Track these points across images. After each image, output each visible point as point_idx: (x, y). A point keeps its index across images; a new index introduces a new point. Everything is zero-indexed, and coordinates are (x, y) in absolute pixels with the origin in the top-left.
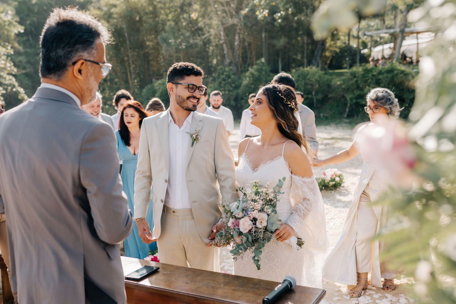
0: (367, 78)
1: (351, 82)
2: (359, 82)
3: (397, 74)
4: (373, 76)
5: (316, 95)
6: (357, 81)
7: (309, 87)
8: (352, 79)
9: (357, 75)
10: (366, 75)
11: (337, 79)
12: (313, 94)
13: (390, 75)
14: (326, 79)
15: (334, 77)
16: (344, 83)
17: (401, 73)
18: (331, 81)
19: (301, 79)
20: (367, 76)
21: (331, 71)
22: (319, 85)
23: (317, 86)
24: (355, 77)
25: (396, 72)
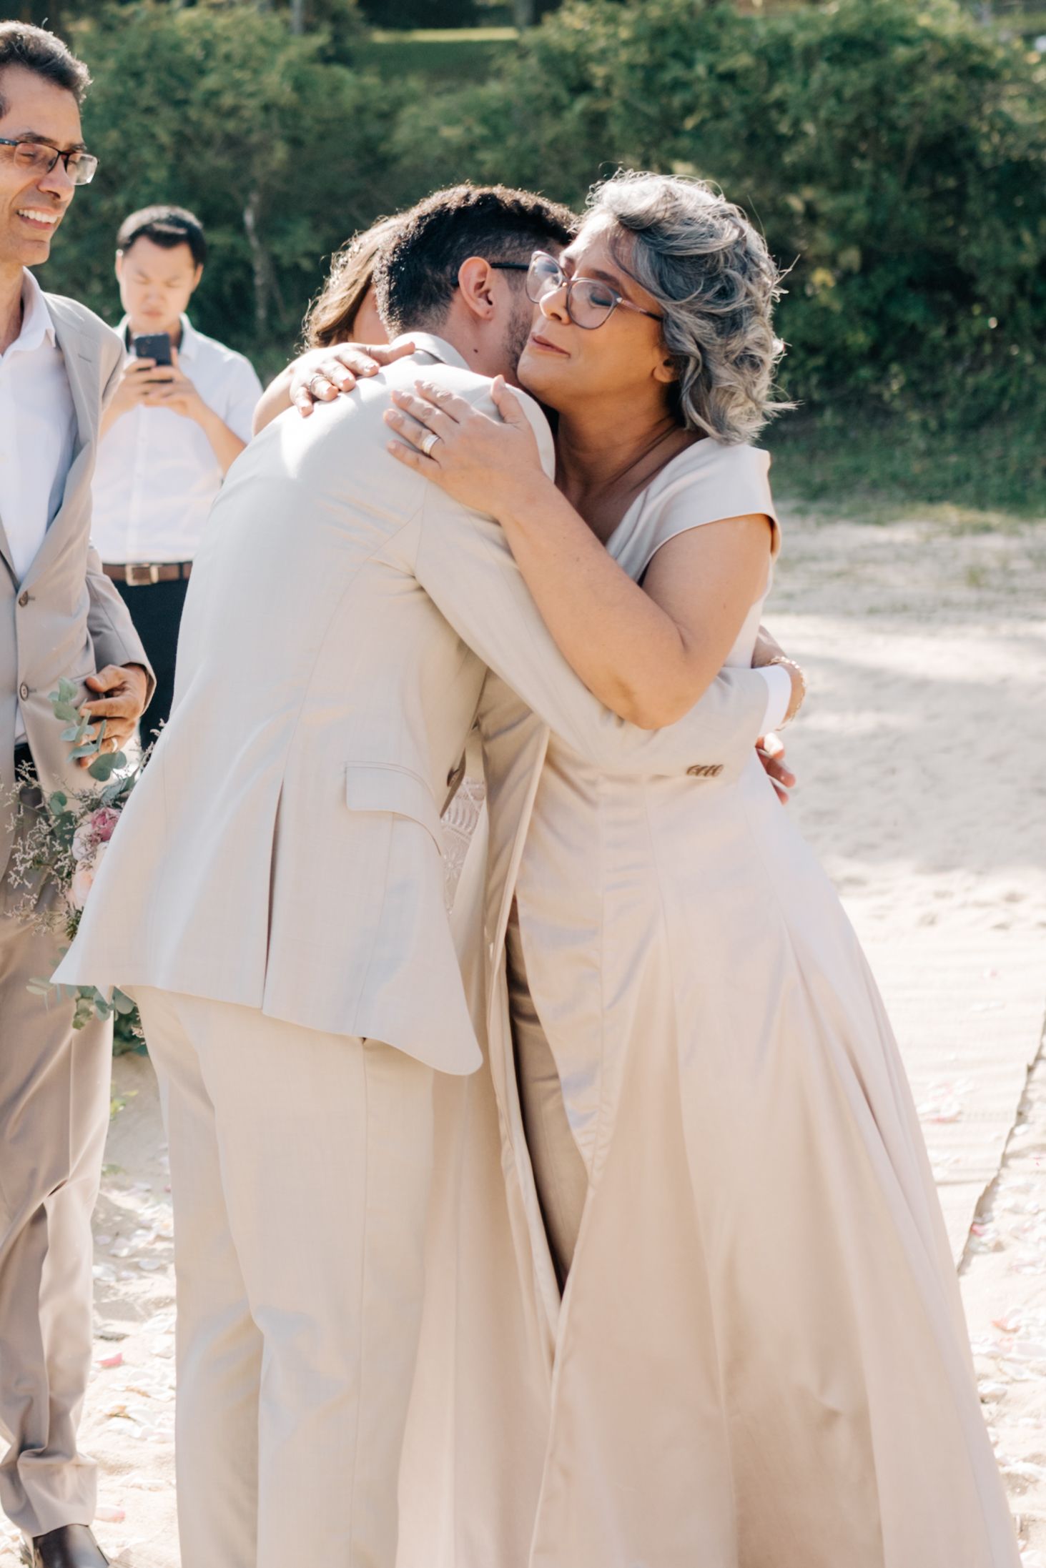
0: (677, 101)
1: (550, 130)
2: (614, 128)
3: (911, 71)
4: (729, 77)
5: (267, 228)
6: (596, 121)
7: (214, 160)
8: (557, 108)
9: (599, 72)
10: (675, 71)
11: (439, 105)
12: (249, 218)
13: (856, 79)
14: (349, 96)
15: (415, 83)
16: (497, 137)
17: (942, 65)
18: (387, 117)
19: (146, 96)
20: (677, 85)
21: (381, 37)
22: (295, 142)
23: (280, 152)
24: (582, 87)
25: (902, 53)
